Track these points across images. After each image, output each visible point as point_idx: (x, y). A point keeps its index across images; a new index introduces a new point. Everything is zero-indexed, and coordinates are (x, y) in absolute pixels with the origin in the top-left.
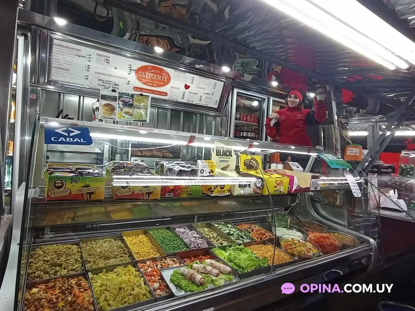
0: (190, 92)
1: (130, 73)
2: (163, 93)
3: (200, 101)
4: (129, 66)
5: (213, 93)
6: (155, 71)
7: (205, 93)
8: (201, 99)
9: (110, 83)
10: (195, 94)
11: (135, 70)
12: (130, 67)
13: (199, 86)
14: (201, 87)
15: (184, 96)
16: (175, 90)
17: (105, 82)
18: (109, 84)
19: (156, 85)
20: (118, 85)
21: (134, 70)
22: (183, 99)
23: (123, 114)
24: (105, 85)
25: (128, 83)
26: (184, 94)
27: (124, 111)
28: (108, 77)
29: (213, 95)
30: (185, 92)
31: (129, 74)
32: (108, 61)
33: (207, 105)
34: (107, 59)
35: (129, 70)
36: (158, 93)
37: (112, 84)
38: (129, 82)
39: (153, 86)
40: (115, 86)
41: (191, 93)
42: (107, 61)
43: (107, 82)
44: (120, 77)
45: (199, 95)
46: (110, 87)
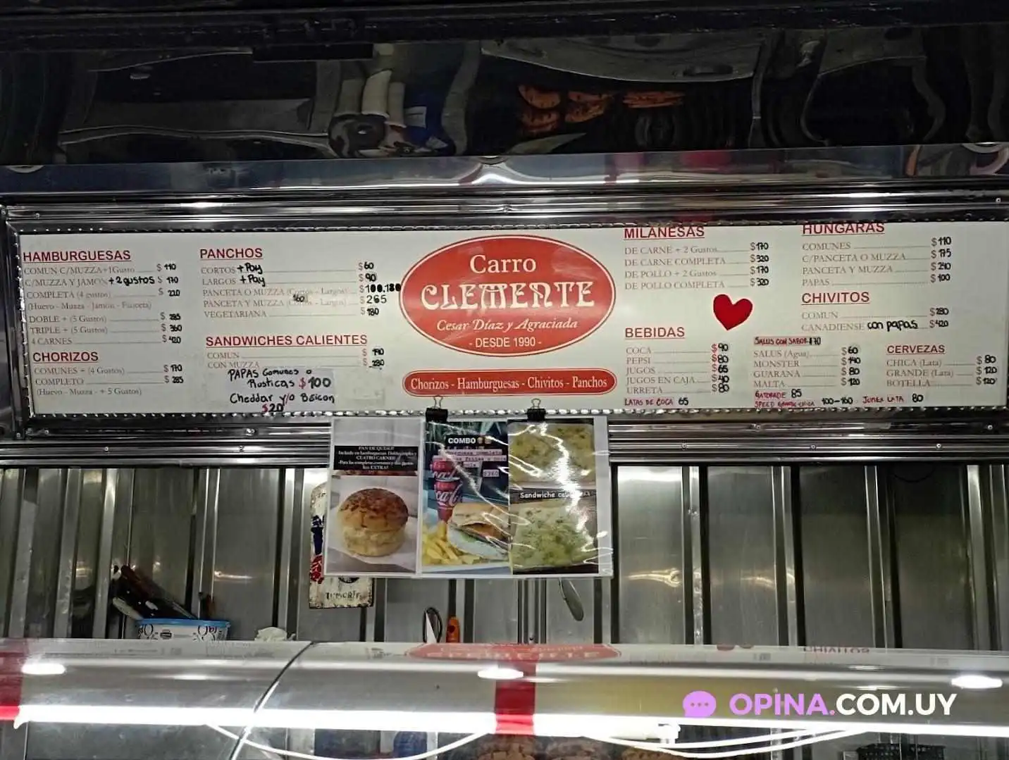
0: (760, 341)
1: (374, 305)
2: (585, 375)
3: (854, 382)
4: (365, 272)
5: (941, 311)
6: (510, 266)
7: (876, 325)
8: (853, 371)
9: (286, 378)
10: (798, 341)
11: (398, 287)
12: (370, 277)
13: (817, 290)
14: (832, 290)
15: (723, 369)
16: (654, 343)
17: (262, 379)
18: (284, 384)
19: (529, 342)
20: (327, 383)
21: (391, 288)
22: (723, 388)
23: (455, 538)
24: (263, 392)
25: (377, 363)
26: (721, 359)
27: (460, 522)
28: (273, 350)
29: (943, 324)
30: (723, 347)
31: (373, 312)
32: (256, 274)
33: (916, 398)
34: (249, 266)
35: (366, 293)
36: (551, 383)
37: (298, 382)
38: (379, 357)
39: (515, 350)
40: (316, 391)
41: (767, 342)
42: (254, 274)
43: (274, 378)
44: (327, 340)
45: (835, 344)
46: (292, 398)
